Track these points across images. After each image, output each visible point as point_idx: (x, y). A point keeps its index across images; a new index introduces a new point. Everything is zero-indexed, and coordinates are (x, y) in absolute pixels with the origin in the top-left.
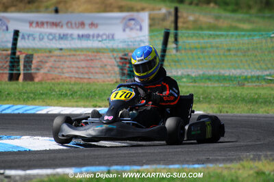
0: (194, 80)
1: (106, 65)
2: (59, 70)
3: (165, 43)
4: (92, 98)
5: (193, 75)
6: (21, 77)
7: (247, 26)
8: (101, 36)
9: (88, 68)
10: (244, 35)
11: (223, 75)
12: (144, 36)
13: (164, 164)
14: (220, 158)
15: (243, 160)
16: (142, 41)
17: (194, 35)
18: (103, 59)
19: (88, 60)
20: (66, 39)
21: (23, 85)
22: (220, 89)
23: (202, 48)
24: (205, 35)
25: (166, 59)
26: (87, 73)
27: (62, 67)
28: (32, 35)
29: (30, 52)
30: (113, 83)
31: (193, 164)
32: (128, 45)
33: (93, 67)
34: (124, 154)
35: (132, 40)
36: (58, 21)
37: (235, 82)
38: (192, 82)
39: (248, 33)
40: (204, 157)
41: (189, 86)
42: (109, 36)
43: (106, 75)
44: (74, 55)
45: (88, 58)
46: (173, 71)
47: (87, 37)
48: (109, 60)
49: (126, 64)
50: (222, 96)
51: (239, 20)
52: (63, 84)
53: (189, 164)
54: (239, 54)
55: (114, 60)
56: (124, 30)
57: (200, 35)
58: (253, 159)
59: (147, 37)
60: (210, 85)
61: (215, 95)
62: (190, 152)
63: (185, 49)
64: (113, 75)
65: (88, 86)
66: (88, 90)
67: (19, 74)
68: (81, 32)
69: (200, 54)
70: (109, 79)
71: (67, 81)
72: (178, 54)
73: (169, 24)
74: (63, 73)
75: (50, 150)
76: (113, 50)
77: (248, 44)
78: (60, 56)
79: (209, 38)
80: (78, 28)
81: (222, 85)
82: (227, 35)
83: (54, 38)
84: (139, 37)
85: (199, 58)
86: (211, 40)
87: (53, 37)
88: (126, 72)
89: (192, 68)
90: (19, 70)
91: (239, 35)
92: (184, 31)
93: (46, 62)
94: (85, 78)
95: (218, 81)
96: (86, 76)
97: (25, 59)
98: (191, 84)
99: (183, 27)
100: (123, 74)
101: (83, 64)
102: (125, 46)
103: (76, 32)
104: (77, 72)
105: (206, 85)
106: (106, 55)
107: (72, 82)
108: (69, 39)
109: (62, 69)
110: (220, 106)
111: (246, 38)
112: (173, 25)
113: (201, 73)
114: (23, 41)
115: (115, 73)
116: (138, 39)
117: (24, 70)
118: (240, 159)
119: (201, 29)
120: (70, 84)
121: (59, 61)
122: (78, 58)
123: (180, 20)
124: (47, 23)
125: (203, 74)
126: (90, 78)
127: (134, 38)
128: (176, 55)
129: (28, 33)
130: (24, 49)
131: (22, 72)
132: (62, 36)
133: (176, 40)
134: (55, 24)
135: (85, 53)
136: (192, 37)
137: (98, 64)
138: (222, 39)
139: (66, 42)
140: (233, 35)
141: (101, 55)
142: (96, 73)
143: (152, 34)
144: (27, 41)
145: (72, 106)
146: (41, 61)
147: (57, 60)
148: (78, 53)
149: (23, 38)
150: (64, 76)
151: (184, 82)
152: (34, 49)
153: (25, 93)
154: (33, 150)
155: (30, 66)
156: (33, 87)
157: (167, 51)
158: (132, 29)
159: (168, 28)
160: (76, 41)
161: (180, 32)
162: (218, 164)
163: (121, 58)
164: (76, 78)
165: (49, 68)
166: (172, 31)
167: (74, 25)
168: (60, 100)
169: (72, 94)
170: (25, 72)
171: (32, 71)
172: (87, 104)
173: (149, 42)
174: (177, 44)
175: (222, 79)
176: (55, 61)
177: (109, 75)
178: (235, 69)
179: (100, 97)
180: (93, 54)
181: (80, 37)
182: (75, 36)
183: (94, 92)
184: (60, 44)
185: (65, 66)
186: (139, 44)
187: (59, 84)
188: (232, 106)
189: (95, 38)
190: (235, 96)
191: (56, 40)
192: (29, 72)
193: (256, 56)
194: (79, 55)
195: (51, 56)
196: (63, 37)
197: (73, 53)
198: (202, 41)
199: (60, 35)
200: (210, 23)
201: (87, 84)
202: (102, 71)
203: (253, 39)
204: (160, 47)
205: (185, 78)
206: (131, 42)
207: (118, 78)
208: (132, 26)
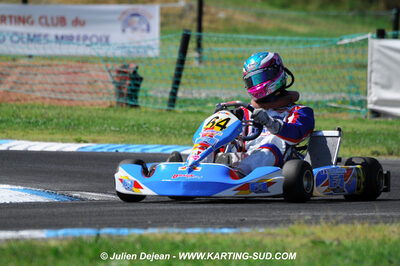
1: (96, 81)
2: (27, 87)
3: (184, 50)
4: (74, 129)
5: (223, 98)
7: (302, 29)
8: (91, 39)
9: (71, 84)
10: (299, 42)
12: (153, 40)
13: (178, 227)
14: (259, 219)
15: (293, 223)
16: (150, 47)
17: (226, 40)
18: (93, 73)
19: (69, 73)
20: (39, 41)
23: (236, 59)
24: (243, 40)
25: (184, 74)
26: (67, 92)
27: (30, 82)
30: (105, 107)
31: (221, 228)
32: (130, 52)
33: (77, 84)
34: (121, 211)
35: (136, 45)
36: (27, 14)
39: (304, 39)
40: (236, 218)
42: (101, 39)
43: (94, 96)
44: (50, 65)
45: (71, 70)
46: (194, 92)
47: (70, 39)
48: (101, 73)
49: (125, 80)
51: (291, 20)
52: (33, 107)
53: (214, 228)
55: (108, 74)
56: (124, 31)
57: (234, 40)
58: (308, 222)
59: (157, 41)
62: (217, 210)
63: (213, 60)
64: (106, 96)
65: (70, 111)
66: (68, 118)
68: (61, 31)
69: (234, 68)
70: (100, 102)
71: (39, 102)
72: (202, 67)
73: (189, 22)
74: (33, 91)
75: (11, 203)
76: (106, 60)
77: (304, 54)
78: (29, 66)
79: (247, 44)
80: (55, 26)
82: (274, 41)
83: (21, 39)
84: (145, 41)
85: (233, 73)
86: (250, 48)
87: (19, 38)
88: (125, 91)
89: (222, 88)
91: (291, 42)
92: (211, 34)
93: (8, 75)
94: (65, 100)
96: (67, 97)
99: (209, 28)
100: (121, 95)
101: (63, 79)
102: (124, 54)
103: (53, 32)
104: (53, 91)
106: (96, 66)
107: (46, 105)
108: (43, 41)
109: (31, 85)
111: (301, 46)
112: (195, 25)
116: (144, 44)
118: (289, 221)
119: (236, 31)
120: (43, 107)
121: (27, 74)
122: (56, 69)
123: (206, 18)
124: (11, 17)
126: (71, 100)
127: (138, 42)
128: (198, 68)
132: (32, 37)
133: (199, 46)
134: (22, 20)
135: (65, 62)
136: (222, 42)
137: (84, 79)
139: (37, 46)
140: (282, 41)
141: (88, 65)
142: (81, 92)
143: (164, 37)
145: (45, 140)
146: (1, 74)
147: (24, 72)
148: (55, 62)
150: (33, 95)
151: (210, 108)
157: (186, 62)
158: (135, 29)
159: (188, 28)
160: (53, 45)
161: (205, 36)
162: (256, 229)
163: (119, 72)
164: (51, 98)
165: (12, 84)
166: (194, 33)
167: (50, 22)
168: (27, 130)
169: (44, 123)
172: (68, 137)
173: (160, 48)
174: (199, 53)
176: (21, 74)
177: (101, 95)
179: (85, 128)
180: (77, 65)
181: (59, 39)
182: (52, 38)
183: (78, 119)
184: (29, 49)
185: (37, 82)
186: (145, 52)
187: (26, 107)
189: (81, 42)
191: (24, 43)
193: (315, 72)
194: (57, 65)
195: (16, 67)
196: (33, 39)
197: (49, 62)
198: (237, 48)
199: (29, 35)
200: (249, 23)
201: (67, 108)
202: (90, 89)
203: (311, 48)
204: (176, 56)
205: (212, 102)
206: (134, 47)
207: (114, 100)
208: (136, 25)
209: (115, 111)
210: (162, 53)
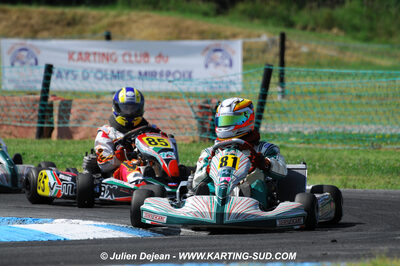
0: (307, 140)
1: (178, 117)
3: (266, 85)
5: (306, 132)
6: (55, 133)
7: (385, 62)
8: (174, 74)
9: (153, 120)
10: (381, 75)
11: (350, 133)
12: (235, 75)
14: (342, 253)
15: (375, 257)
16: (232, 83)
17: (308, 74)
18: (175, 109)
19: (152, 109)
20: (122, 78)
21: (57, 144)
22: (345, 153)
23: (320, 93)
24: (325, 74)
25: (266, 108)
28: (73, 72)
29: (68, 97)
30: (188, 142)
32: (212, 87)
33: (159, 120)
35: (218, 80)
36: (111, 51)
37: (366, 144)
38: (304, 143)
39: (387, 72)
40: (319, 253)
41: (299, 149)
42: (184, 75)
43: (178, 131)
45: (153, 106)
46: (276, 126)
47: (152, 75)
48: (182, 109)
49: (208, 115)
50: (347, 163)
51: (375, 54)
54: (374, 102)
55: (190, 109)
56: (207, 66)
57: (316, 74)
58: (390, 256)
59: (240, 76)
60: (330, 148)
61: (337, 162)
63: (295, 94)
64: (189, 131)
67: (52, 129)
68: (144, 67)
69: (316, 101)
70: (183, 137)
72: (285, 101)
73: (272, 57)
75: (95, 239)
76: (189, 95)
77: (387, 87)
79: (329, 78)
80: (139, 62)
81: (347, 147)
82: (357, 75)
83: (105, 76)
84: (228, 76)
85: (315, 107)
86: (333, 81)
87: (102, 75)
88: (207, 126)
89: (304, 122)
90: (51, 123)
91: (374, 75)
92: (293, 68)
93: (91, 111)
95: (342, 141)
97: (60, 106)
98: (302, 145)
99: (292, 63)
100: (204, 130)
102: (206, 90)
103: (136, 68)
105: (324, 147)
106: (178, 101)
108: (126, 77)
110: (344, 177)
111: (384, 80)
112: (278, 60)
113: (317, 129)
114: (59, 80)
115: (191, 128)
116: (225, 79)
117: (59, 123)
118: (371, 255)
119: (319, 65)
123: (288, 52)
124: (95, 54)
125: (321, 132)
127: (221, 77)
128: (281, 103)
129: (67, 68)
130: (59, 92)
131: (56, 125)
132: (115, 73)
133: (282, 81)
134: (106, 57)
135: (148, 98)
136: (305, 77)
137: (167, 115)
138: (349, 81)
139: (121, 82)
140: (365, 74)
141: (171, 101)
142: (164, 128)
143: (246, 72)
144: (64, 80)
146: (84, 110)
147: (107, 108)
149: (59, 75)
151: (293, 142)
152: (74, 93)
153: (60, 156)
154: (70, 239)
155: (68, 117)
156: (72, 147)
157: (269, 96)
158: (217, 64)
159: (270, 63)
160: (136, 81)
161: (288, 70)
162: (338, 263)
163: (201, 107)
165: (94, 121)
166: (276, 68)
167: (133, 59)
170: (61, 125)
171: (71, 125)
173: (243, 83)
174: (283, 87)
175: (347, 138)
176: (104, 110)
177: (184, 131)
178: (367, 124)
180: (160, 100)
181: (143, 75)
182: (135, 74)
184: (112, 85)
186: (227, 87)
188: (361, 178)
189: (164, 78)
190: (367, 164)
191: (107, 79)
192: (66, 125)
195: (99, 103)
196: (117, 75)
198: (319, 82)
199: (113, 72)
200: (332, 57)
202: (173, 125)
203: (394, 81)
204: (258, 90)
205: (294, 136)
206: (216, 83)
207: (196, 135)
208: (219, 61)
209: (198, 147)
210: (244, 88)
